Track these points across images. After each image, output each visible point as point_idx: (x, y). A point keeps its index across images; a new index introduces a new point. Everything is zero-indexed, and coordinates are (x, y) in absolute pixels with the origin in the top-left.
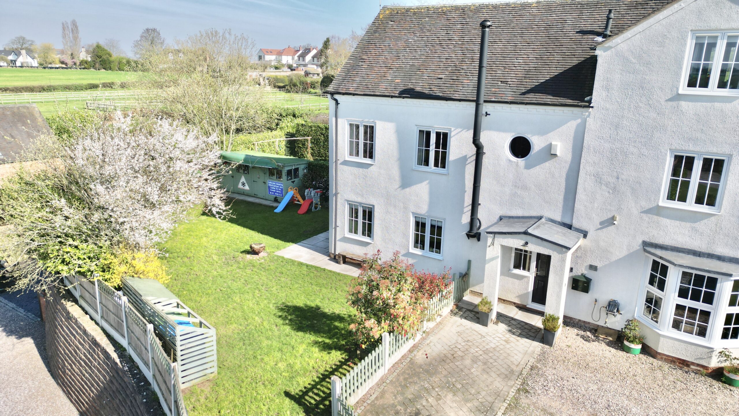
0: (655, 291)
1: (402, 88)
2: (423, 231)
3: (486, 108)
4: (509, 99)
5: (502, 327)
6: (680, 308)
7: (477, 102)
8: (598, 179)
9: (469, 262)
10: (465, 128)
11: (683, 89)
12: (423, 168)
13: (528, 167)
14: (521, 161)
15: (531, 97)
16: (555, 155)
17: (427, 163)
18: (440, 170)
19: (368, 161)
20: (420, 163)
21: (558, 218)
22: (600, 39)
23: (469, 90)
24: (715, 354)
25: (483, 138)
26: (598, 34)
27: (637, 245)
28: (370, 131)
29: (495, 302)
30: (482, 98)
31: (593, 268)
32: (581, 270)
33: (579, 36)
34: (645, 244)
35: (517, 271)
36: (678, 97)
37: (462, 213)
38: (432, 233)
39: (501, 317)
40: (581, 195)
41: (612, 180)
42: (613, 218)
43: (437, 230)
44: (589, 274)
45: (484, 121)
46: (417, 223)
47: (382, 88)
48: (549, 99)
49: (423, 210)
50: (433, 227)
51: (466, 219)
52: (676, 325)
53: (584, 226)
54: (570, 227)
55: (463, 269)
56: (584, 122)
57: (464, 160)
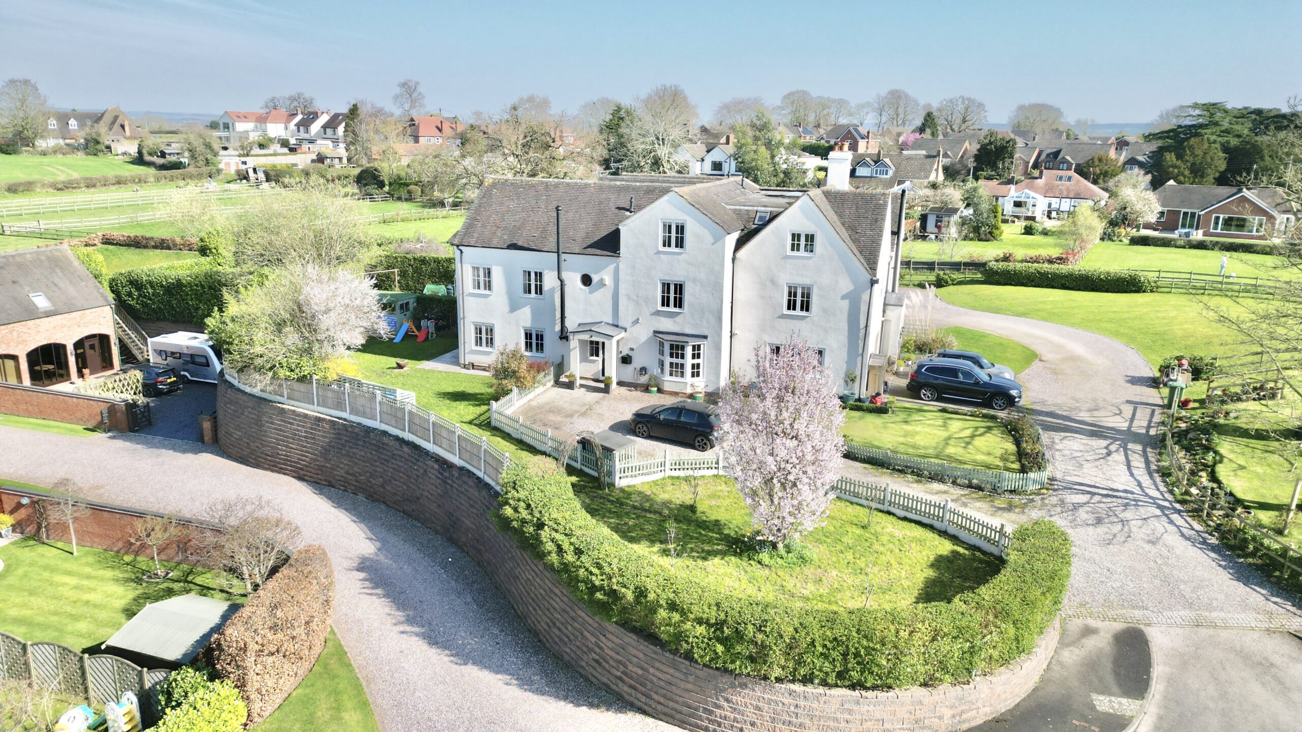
0: (661, 357)
1: (509, 243)
2: (531, 339)
3: (563, 256)
4: (577, 251)
5: (583, 390)
6: (671, 364)
7: (558, 252)
8: (629, 297)
9: (563, 356)
10: (551, 269)
11: (661, 248)
12: (527, 295)
13: (591, 293)
14: (587, 288)
15: (590, 250)
16: (605, 285)
17: (530, 292)
18: (539, 296)
19: (487, 292)
20: (525, 292)
21: (611, 322)
22: (628, 213)
23: (552, 245)
24: (688, 386)
25: (564, 275)
26: (628, 210)
27: (651, 334)
28: (488, 273)
29: (578, 378)
30: (561, 251)
31: (632, 349)
32: (625, 352)
33: (617, 211)
34: (655, 332)
35: (592, 358)
36: (659, 253)
37: (555, 324)
38: (537, 339)
39: (582, 386)
40: (621, 308)
41: (635, 297)
42: (638, 319)
43: (540, 337)
44: (631, 353)
45: (563, 264)
46: (526, 334)
47: (495, 242)
48: (598, 252)
49: (528, 324)
50: (537, 335)
51: (558, 328)
52: (671, 375)
53: (625, 326)
54: (617, 326)
55: (558, 360)
56: (618, 265)
57: (553, 290)
